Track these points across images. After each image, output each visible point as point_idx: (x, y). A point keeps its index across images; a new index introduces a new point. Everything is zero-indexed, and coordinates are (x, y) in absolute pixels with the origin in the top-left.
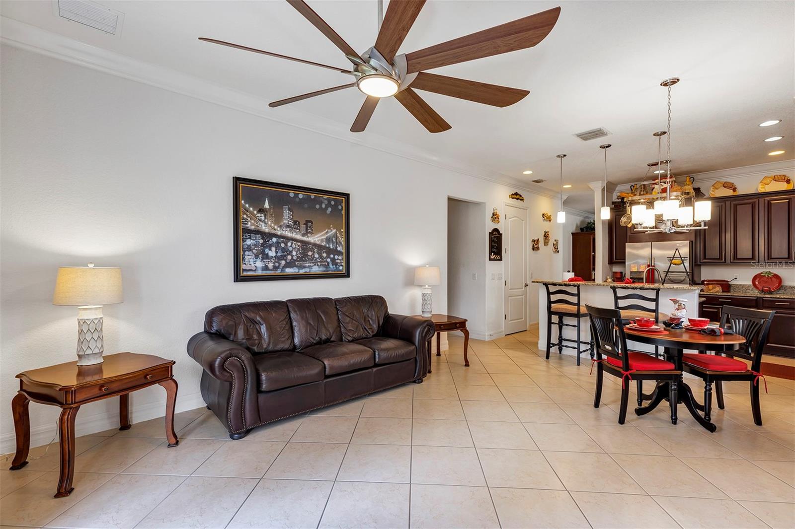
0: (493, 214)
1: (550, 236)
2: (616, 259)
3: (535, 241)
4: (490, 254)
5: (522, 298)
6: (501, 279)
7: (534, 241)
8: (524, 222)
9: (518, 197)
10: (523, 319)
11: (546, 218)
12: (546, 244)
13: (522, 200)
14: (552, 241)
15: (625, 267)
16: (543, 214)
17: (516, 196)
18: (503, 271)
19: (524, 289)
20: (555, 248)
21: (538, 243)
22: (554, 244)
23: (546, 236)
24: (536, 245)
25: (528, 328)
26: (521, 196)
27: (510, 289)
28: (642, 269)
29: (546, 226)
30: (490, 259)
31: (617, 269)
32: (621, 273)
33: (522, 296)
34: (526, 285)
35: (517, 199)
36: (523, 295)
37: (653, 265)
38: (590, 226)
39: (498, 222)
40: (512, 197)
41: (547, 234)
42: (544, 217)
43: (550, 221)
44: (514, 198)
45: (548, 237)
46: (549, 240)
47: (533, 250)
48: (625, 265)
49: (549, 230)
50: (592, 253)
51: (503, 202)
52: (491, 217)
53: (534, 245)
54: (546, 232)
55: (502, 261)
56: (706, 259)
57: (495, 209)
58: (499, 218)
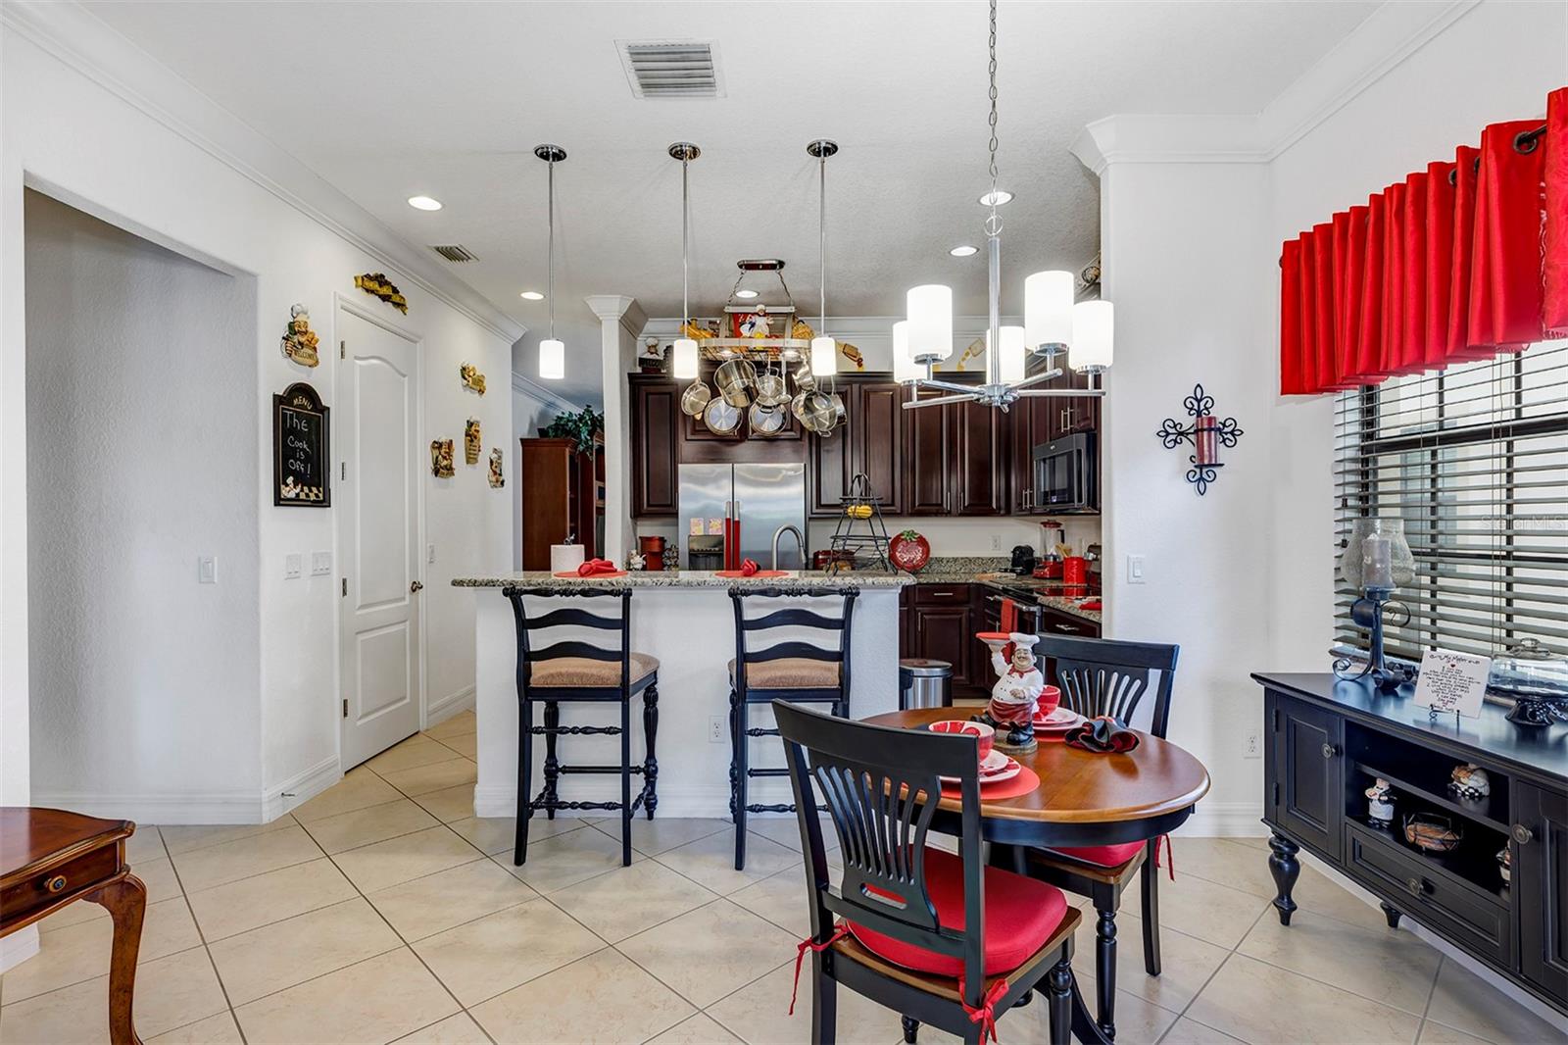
0: (291, 326)
1: (481, 435)
2: (648, 505)
3: (440, 445)
4: (279, 483)
5: (404, 630)
6: (327, 572)
7: (437, 446)
8: (406, 378)
9: (385, 291)
10: (407, 700)
11: (470, 379)
12: (471, 458)
13: (400, 306)
14: (485, 455)
15: (677, 525)
16: (464, 369)
17: (379, 286)
18: (335, 545)
19: (407, 602)
20: (495, 473)
21: (449, 455)
22: (492, 462)
23: (472, 434)
24: (444, 458)
25: (423, 726)
26: (395, 291)
27: (362, 607)
28: (715, 529)
29: (470, 406)
30: (279, 501)
31: (649, 529)
32: (662, 540)
33: (401, 627)
34: (416, 587)
35: (385, 298)
36: (404, 621)
37: (736, 519)
38: (563, 425)
39: (311, 362)
40: (368, 287)
41: (473, 428)
42: (466, 376)
43: (481, 392)
44: (372, 292)
45: (476, 438)
46: (477, 449)
47: (436, 475)
48: (674, 520)
49: (478, 419)
50: (568, 493)
51: (332, 294)
52: (284, 338)
53: (437, 457)
54: (472, 424)
55: (329, 506)
56: (821, 505)
57: (297, 309)
58: (315, 349)
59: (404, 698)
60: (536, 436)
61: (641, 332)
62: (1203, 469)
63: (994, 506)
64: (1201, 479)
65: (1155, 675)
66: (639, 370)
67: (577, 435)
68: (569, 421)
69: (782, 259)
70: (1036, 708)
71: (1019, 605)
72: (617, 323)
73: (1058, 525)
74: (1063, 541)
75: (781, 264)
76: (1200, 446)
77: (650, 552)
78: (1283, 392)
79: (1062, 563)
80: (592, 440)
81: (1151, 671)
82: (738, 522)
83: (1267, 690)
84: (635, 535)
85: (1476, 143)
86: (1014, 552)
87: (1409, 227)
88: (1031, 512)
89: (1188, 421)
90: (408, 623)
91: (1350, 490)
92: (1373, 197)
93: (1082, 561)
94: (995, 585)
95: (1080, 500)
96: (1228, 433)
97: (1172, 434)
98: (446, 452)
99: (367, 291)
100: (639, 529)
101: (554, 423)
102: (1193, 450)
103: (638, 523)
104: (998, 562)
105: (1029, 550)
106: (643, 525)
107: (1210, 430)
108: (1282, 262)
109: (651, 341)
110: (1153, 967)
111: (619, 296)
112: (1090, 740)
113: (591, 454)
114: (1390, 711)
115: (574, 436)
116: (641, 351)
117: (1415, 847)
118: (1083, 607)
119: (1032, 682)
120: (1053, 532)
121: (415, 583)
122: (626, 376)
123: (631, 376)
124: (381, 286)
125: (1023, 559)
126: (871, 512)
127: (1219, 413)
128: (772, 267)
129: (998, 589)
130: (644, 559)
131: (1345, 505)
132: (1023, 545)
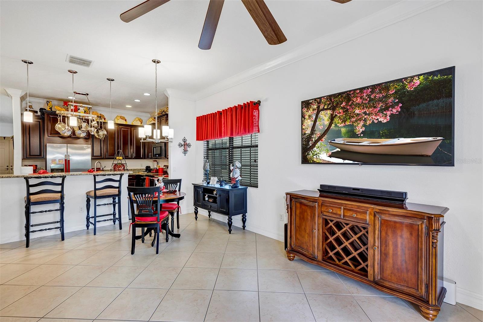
37: (68, 159)
56: (94, 156)
61: (24, 100)
62: (185, 151)
63: (142, 157)
64: (185, 153)
65: (178, 184)
69: (88, 93)
70: (162, 188)
71: (150, 178)
72: (19, 98)
73: (157, 161)
74: (158, 164)
76: (185, 147)
78: (197, 140)
79: (158, 169)
81: (178, 183)
83: (194, 186)
85: (216, 112)
86: (146, 167)
87: (210, 120)
88: (151, 158)
89: (183, 143)
91: (205, 156)
92: (207, 114)
93: (163, 169)
94: (143, 175)
95: (163, 156)
96: (189, 145)
97: (180, 145)
102: (184, 148)
104: (142, 170)
105: (150, 167)
106: (26, 162)
107: (186, 145)
108: (196, 119)
109: (30, 104)
110: (178, 227)
111: (21, 90)
112: (170, 192)
114: (209, 186)
117: (210, 202)
118: (165, 177)
119: (162, 184)
120: (156, 163)
125: (148, 169)
126: (122, 158)
127: (188, 142)
128: (84, 94)
129: (144, 175)
131: (205, 158)
132: (148, 166)
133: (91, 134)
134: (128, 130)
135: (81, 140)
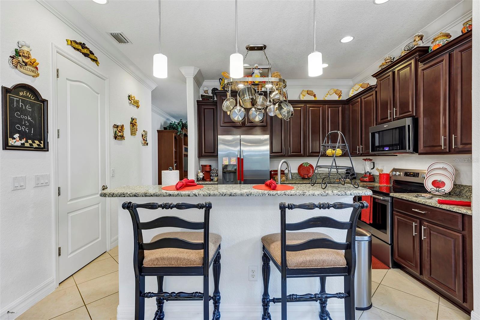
1: (138, 124)
2: (205, 153)
3: (117, 127)
4: (7, 137)
5: (99, 207)
6: (47, 185)
7: (116, 126)
8: (99, 95)
9: (85, 51)
10: (100, 239)
11: (132, 101)
12: (133, 132)
13: (95, 60)
14: (139, 133)
16: (129, 96)
20: (144, 140)
21: (122, 131)
22: (142, 135)
23: (133, 123)
24: (120, 132)
25: (108, 249)
26: (91, 52)
27: (71, 200)
28: (233, 162)
29: (133, 112)
30: (7, 147)
31: (204, 162)
32: (210, 166)
33: (97, 206)
34: (104, 188)
35: (86, 55)
36: (98, 204)
37: (242, 158)
38: (172, 126)
39: (33, 74)
40: (75, 47)
41: (134, 121)
42: (130, 99)
43: (138, 107)
44: (78, 50)
45: (135, 125)
46: (136, 129)
47: (115, 139)
48: (216, 159)
49: (136, 117)
50: (174, 149)
51: (51, 44)
52: (10, 57)
53: (116, 132)
54: (133, 119)
55: (48, 151)
56: (273, 153)
57: (22, 43)
58: (37, 68)
59: (98, 238)
60: (163, 129)
61: (202, 84)
66: (201, 99)
67: (177, 129)
68: (174, 124)
69: (265, 45)
72: (192, 79)
74: (375, 167)
75: (265, 47)
77: (205, 171)
79: (375, 175)
80: (182, 131)
82: (242, 159)
84: (199, 164)
88: (362, 153)
90: (100, 204)
93: (389, 176)
98: (120, 130)
99: (75, 48)
100: (201, 162)
101: (169, 125)
103: (200, 159)
106: (202, 160)
109: (205, 89)
111: (194, 67)
113: (182, 136)
115: (176, 129)
116: (202, 92)
120: (369, 163)
121: (104, 186)
122: (196, 101)
123: (198, 102)
124: (82, 48)
128: (260, 49)
130: (204, 174)
133: (270, 116)
134: (320, 109)
135: (257, 128)
